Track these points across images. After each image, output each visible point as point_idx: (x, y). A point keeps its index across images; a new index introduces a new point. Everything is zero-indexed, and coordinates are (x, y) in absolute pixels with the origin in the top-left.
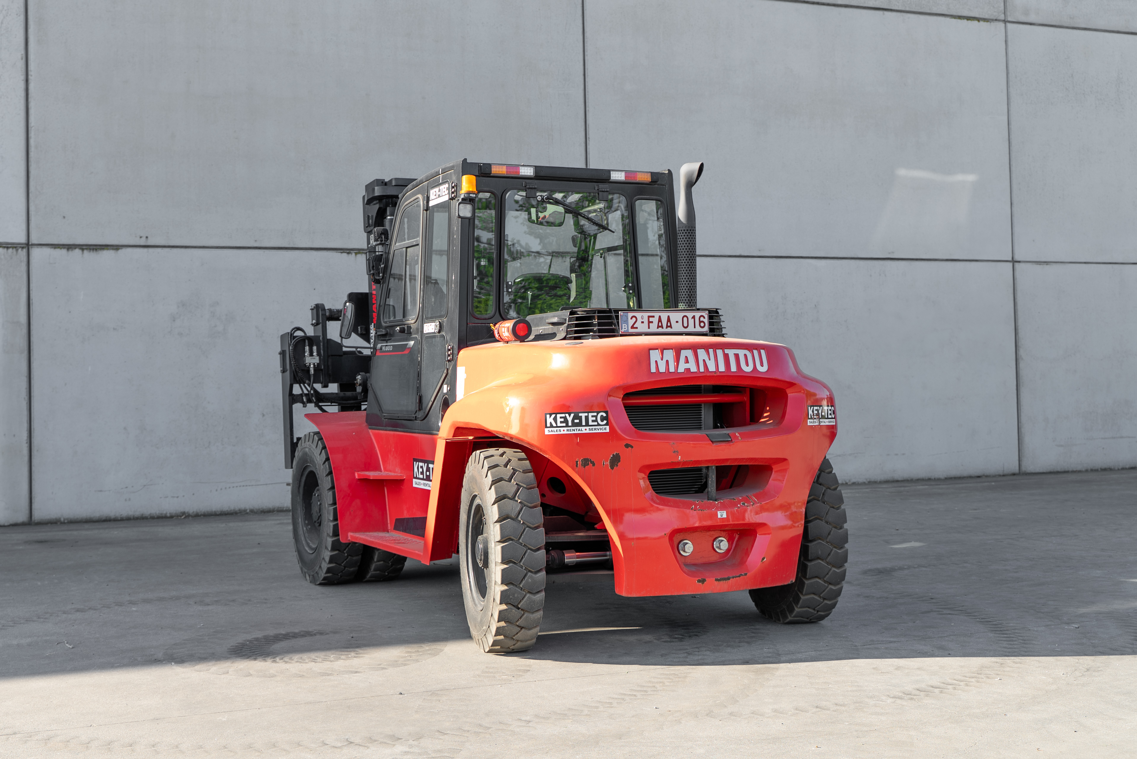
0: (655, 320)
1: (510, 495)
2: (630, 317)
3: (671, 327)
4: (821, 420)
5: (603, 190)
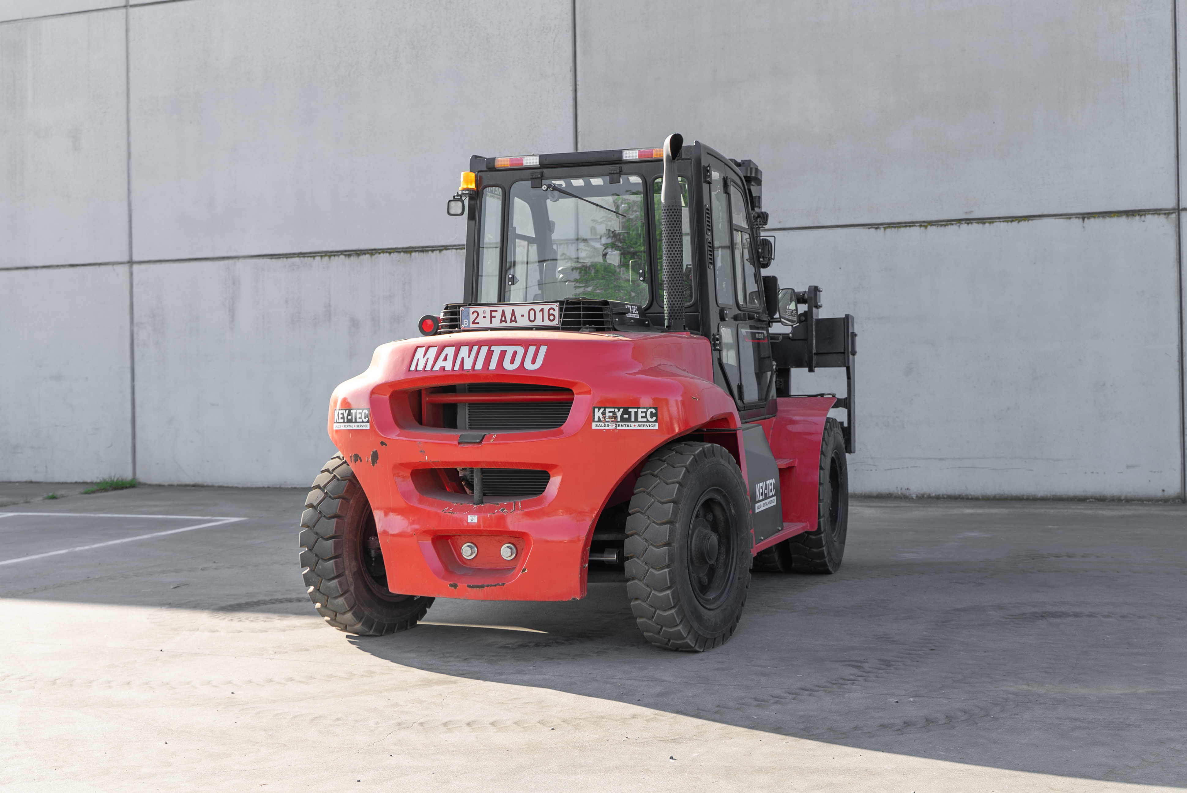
0: (498, 315)
1: (322, 486)
2: (471, 313)
3: (515, 321)
4: (618, 423)
5: (612, 172)
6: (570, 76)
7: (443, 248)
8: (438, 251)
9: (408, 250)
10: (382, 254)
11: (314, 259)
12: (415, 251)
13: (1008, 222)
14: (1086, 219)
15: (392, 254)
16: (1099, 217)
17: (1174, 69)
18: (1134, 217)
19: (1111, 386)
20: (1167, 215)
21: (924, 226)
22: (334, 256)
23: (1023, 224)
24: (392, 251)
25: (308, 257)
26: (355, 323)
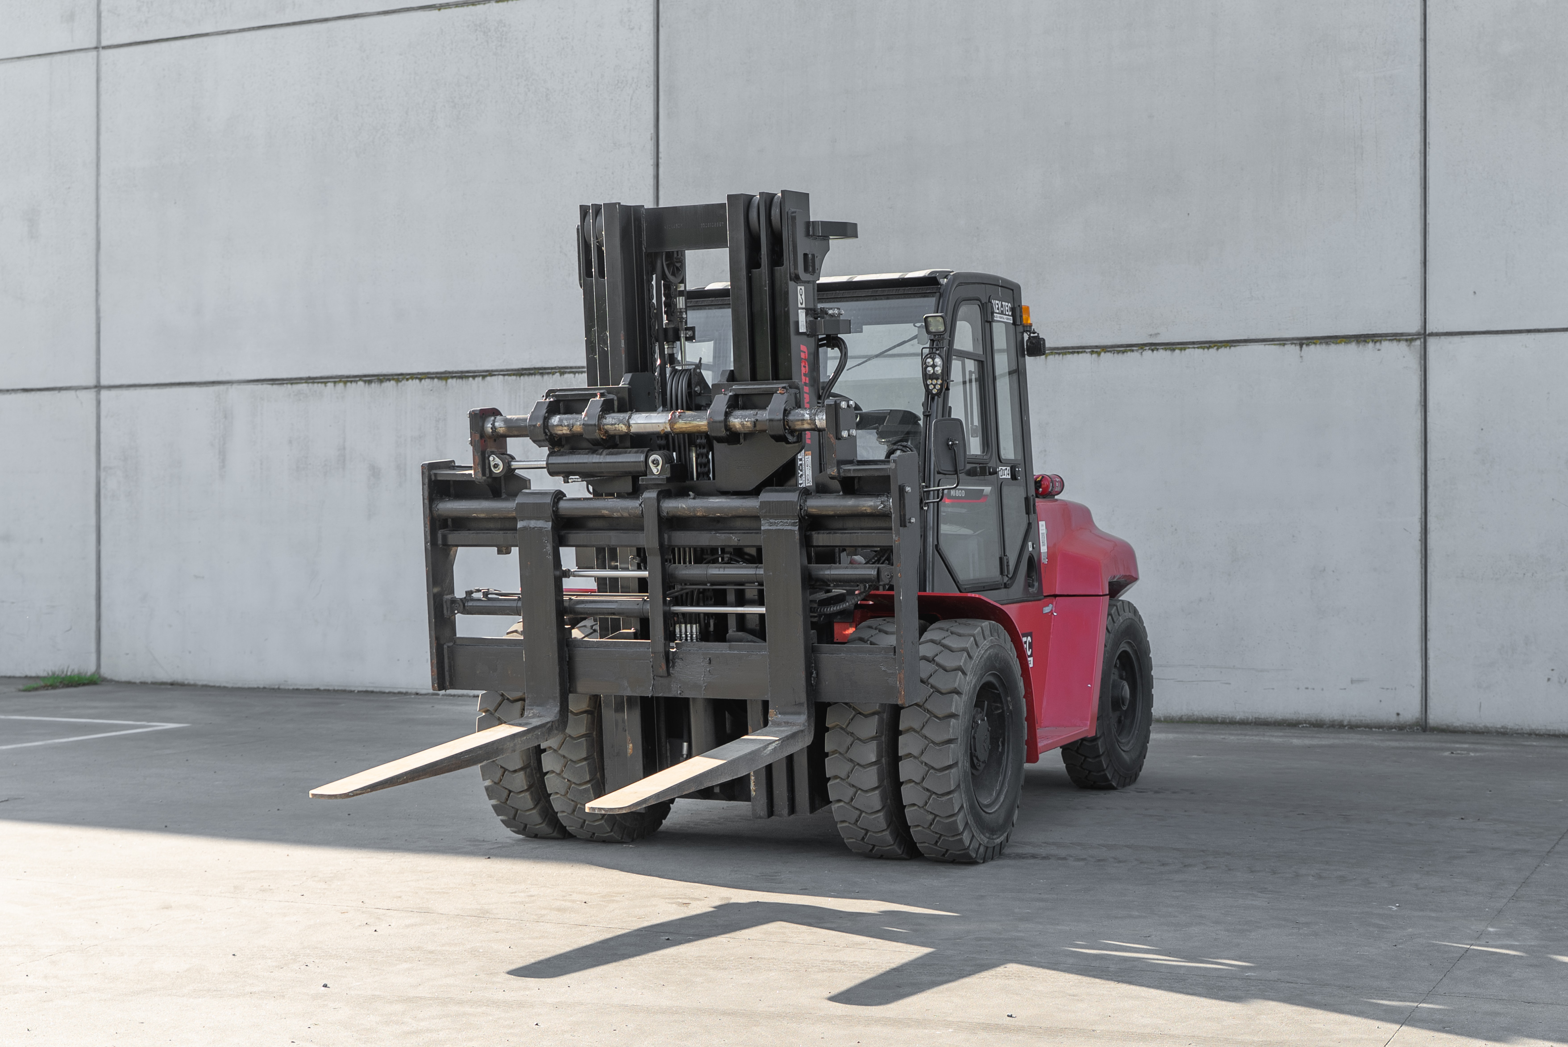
6: (650, 146)
7: (487, 373)
8: (481, 378)
9: (443, 375)
10: (410, 381)
11: (326, 386)
12: (452, 377)
13: (1203, 348)
14: (1304, 346)
15: (423, 381)
16: (1321, 343)
17: (1423, 144)
18: (1366, 344)
19: (1333, 571)
20: (1409, 342)
21: (1097, 352)
22: (351, 382)
23: (1224, 351)
24: (423, 376)
25: (318, 383)
26: (375, 472)
